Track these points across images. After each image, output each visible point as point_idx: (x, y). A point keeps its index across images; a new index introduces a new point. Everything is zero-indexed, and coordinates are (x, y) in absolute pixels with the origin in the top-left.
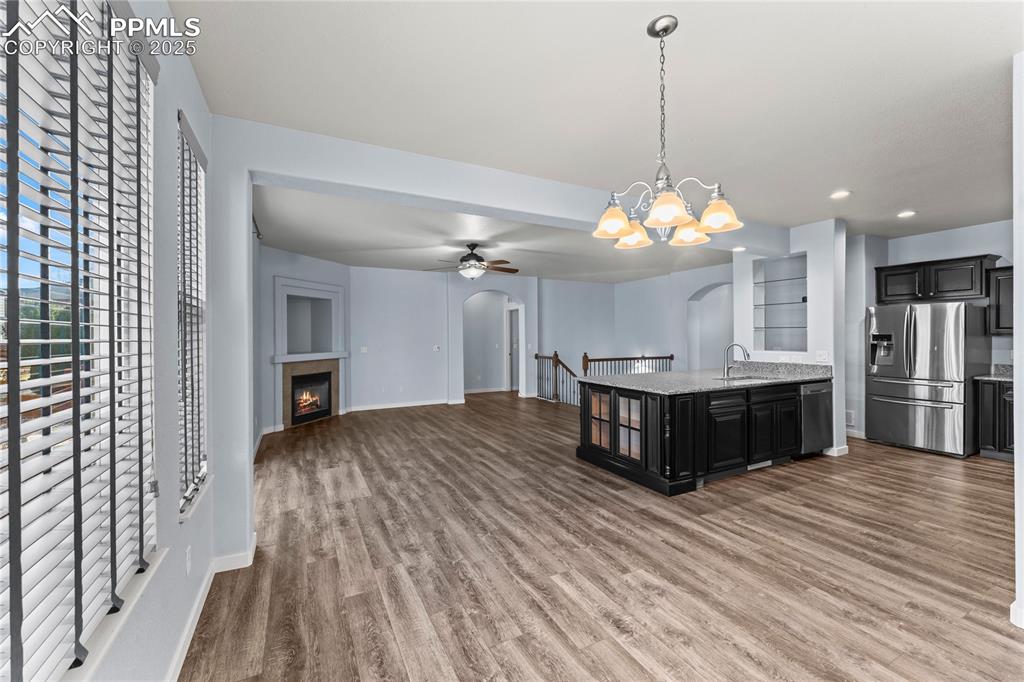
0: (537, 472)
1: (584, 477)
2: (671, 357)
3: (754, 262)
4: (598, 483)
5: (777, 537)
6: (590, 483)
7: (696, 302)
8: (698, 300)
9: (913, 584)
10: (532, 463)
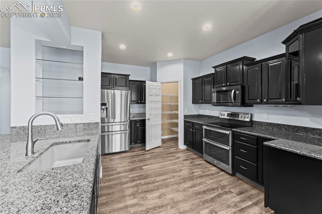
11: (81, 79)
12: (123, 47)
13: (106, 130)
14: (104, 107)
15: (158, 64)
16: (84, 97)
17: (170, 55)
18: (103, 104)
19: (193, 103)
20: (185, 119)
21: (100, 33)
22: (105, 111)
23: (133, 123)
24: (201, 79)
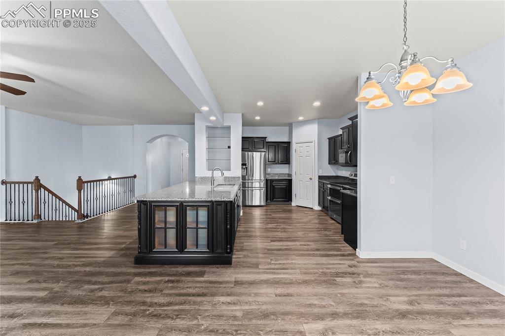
0: (120, 297)
1: (167, 279)
2: (135, 177)
3: (206, 126)
4: (184, 278)
5: (290, 262)
6: (178, 281)
7: (150, 144)
8: (151, 143)
9: (336, 258)
10: (101, 290)
11: (229, 147)
12: (258, 118)
13: (247, 186)
14: (244, 167)
15: (293, 124)
16: (231, 159)
17: (301, 118)
18: (243, 164)
19: (329, 164)
20: (320, 180)
21: (241, 115)
22: (245, 170)
23: (269, 182)
24: (333, 140)
